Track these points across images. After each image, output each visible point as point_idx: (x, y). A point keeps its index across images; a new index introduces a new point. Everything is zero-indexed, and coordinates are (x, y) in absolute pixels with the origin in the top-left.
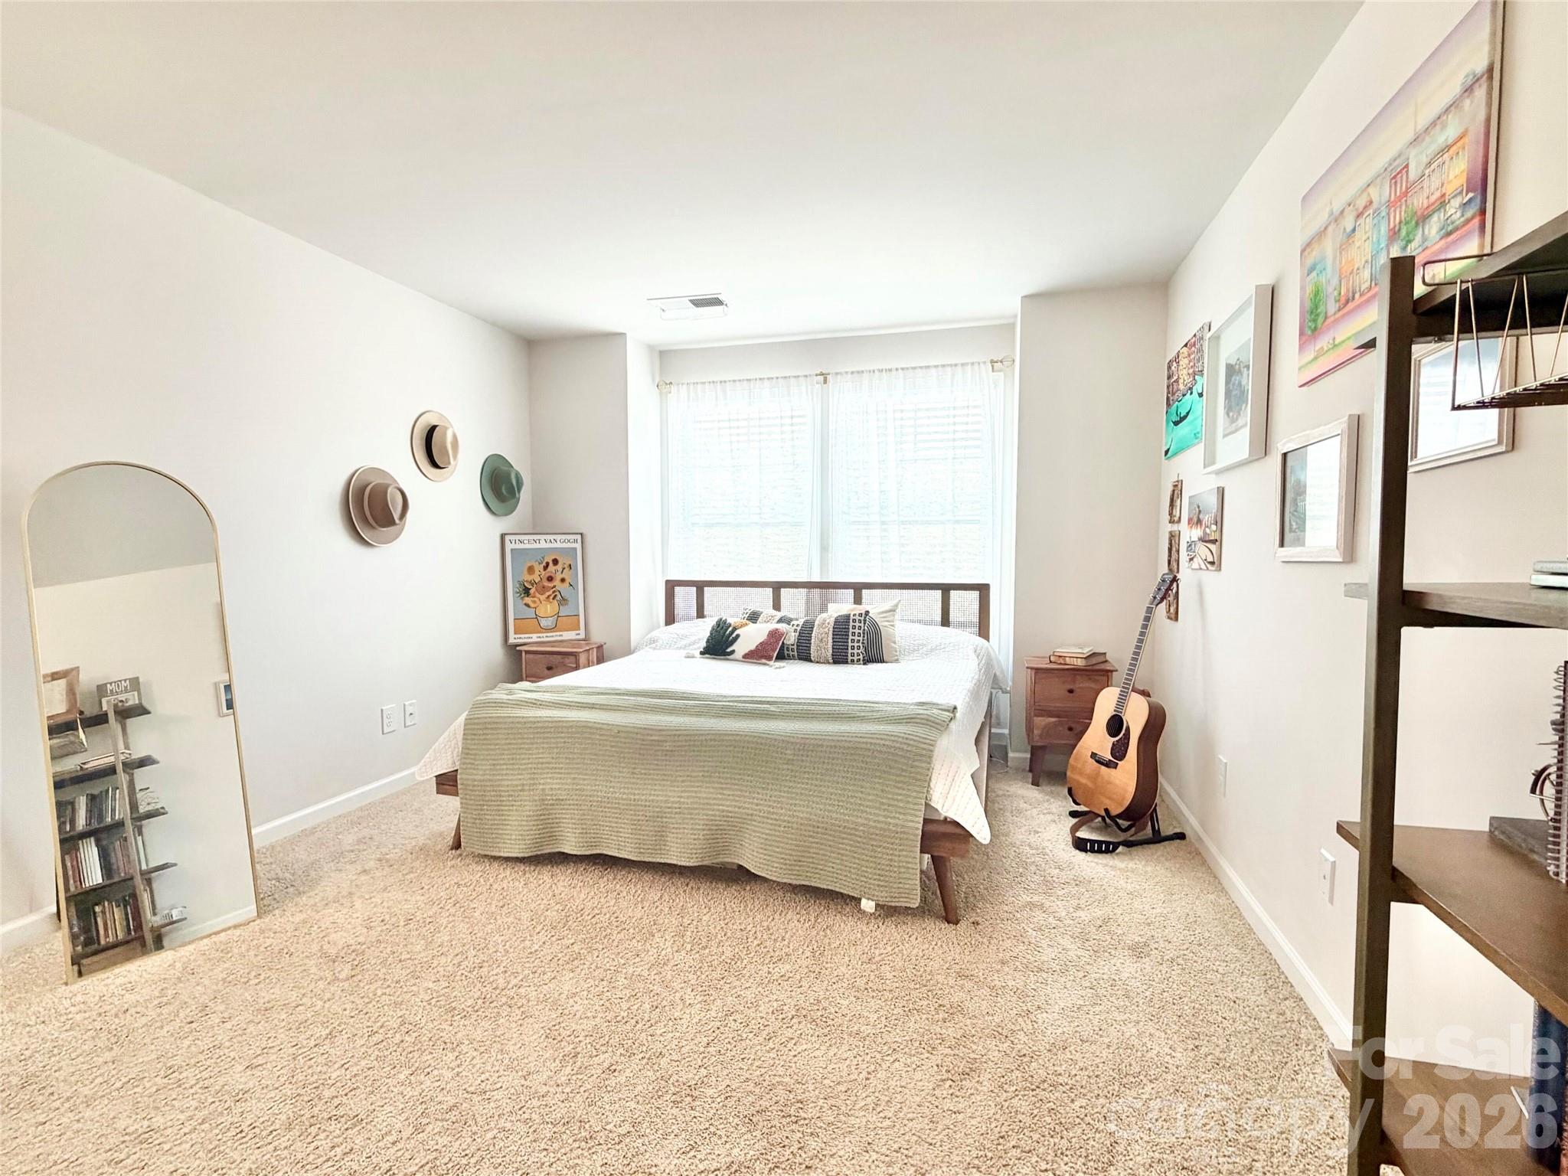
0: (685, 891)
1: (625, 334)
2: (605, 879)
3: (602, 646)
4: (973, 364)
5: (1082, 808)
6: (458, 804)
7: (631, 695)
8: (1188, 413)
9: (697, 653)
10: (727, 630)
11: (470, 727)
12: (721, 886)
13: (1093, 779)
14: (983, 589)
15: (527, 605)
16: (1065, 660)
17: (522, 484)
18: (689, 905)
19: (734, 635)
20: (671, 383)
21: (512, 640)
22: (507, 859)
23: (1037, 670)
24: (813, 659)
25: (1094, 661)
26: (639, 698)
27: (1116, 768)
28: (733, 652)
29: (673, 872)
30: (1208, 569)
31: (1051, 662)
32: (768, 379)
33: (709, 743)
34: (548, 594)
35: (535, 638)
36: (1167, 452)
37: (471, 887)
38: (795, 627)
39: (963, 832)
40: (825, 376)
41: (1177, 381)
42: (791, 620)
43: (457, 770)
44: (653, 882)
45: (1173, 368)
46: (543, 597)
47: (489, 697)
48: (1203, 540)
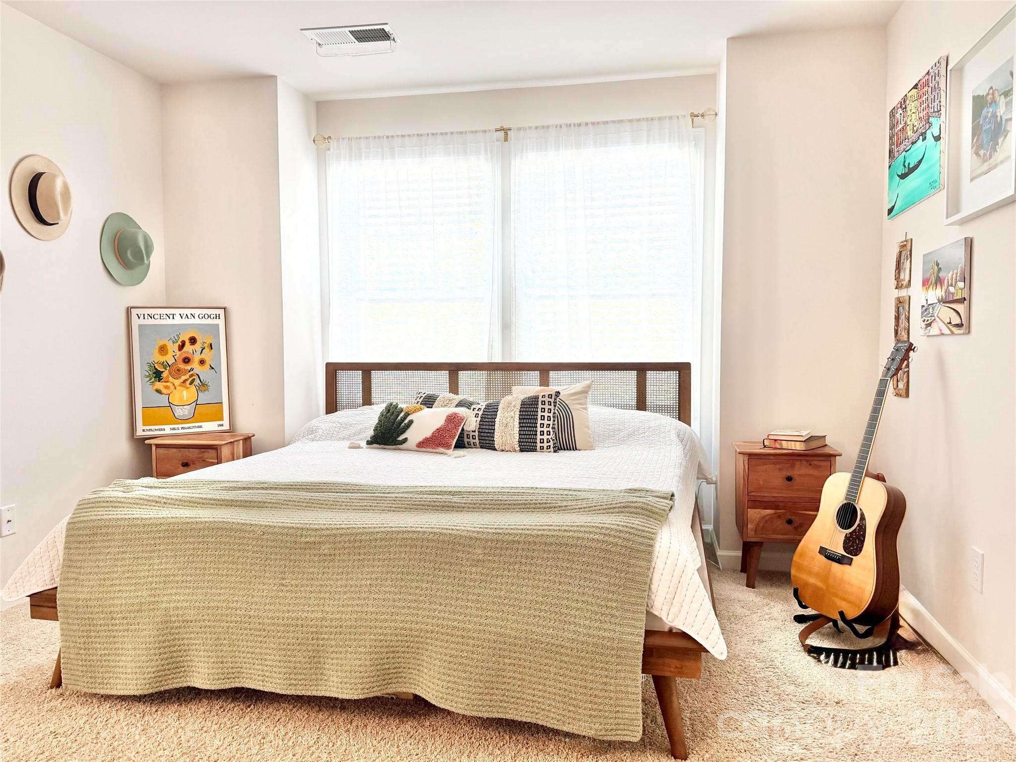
0: (348, 731)
1: (276, 76)
2: (247, 718)
3: (250, 438)
4: (671, 118)
5: (810, 612)
6: (58, 631)
7: (281, 489)
8: (920, 162)
9: (363, 444)
10: (398, 415)
11: (72, 533)
12: (393, 723)
13: (825, 576)
14: (683, 370)
15: (159, 391)
16: (781, 445)
17: (152, 246)
18: (353, 749)
19: (406, 421)
20: (330, 137)
21: (140, 433)
22: (123, 698)
23: (751, 456)
24: (497, 447)
25: (814, 444)
26: (290, 492)
27: (850, 564)
28: (405, 440)
29: (334, 707)
30: (953, 333)
31: (765, 446)
32: (442, 134)
33: (378, 543)
34: (184, 378)
35: (168, 429)
36: (890, 211)
37: (72, 737)
38: (476, 411)
39: (695, 646)
40: (506, 131)
41: (903, 129)
42: (471, 404)
43: (56, 588)
44: (308, 720)
45: (898, 116)
46: (177, 382)
47: (101, 495)
48: (944, 301)
